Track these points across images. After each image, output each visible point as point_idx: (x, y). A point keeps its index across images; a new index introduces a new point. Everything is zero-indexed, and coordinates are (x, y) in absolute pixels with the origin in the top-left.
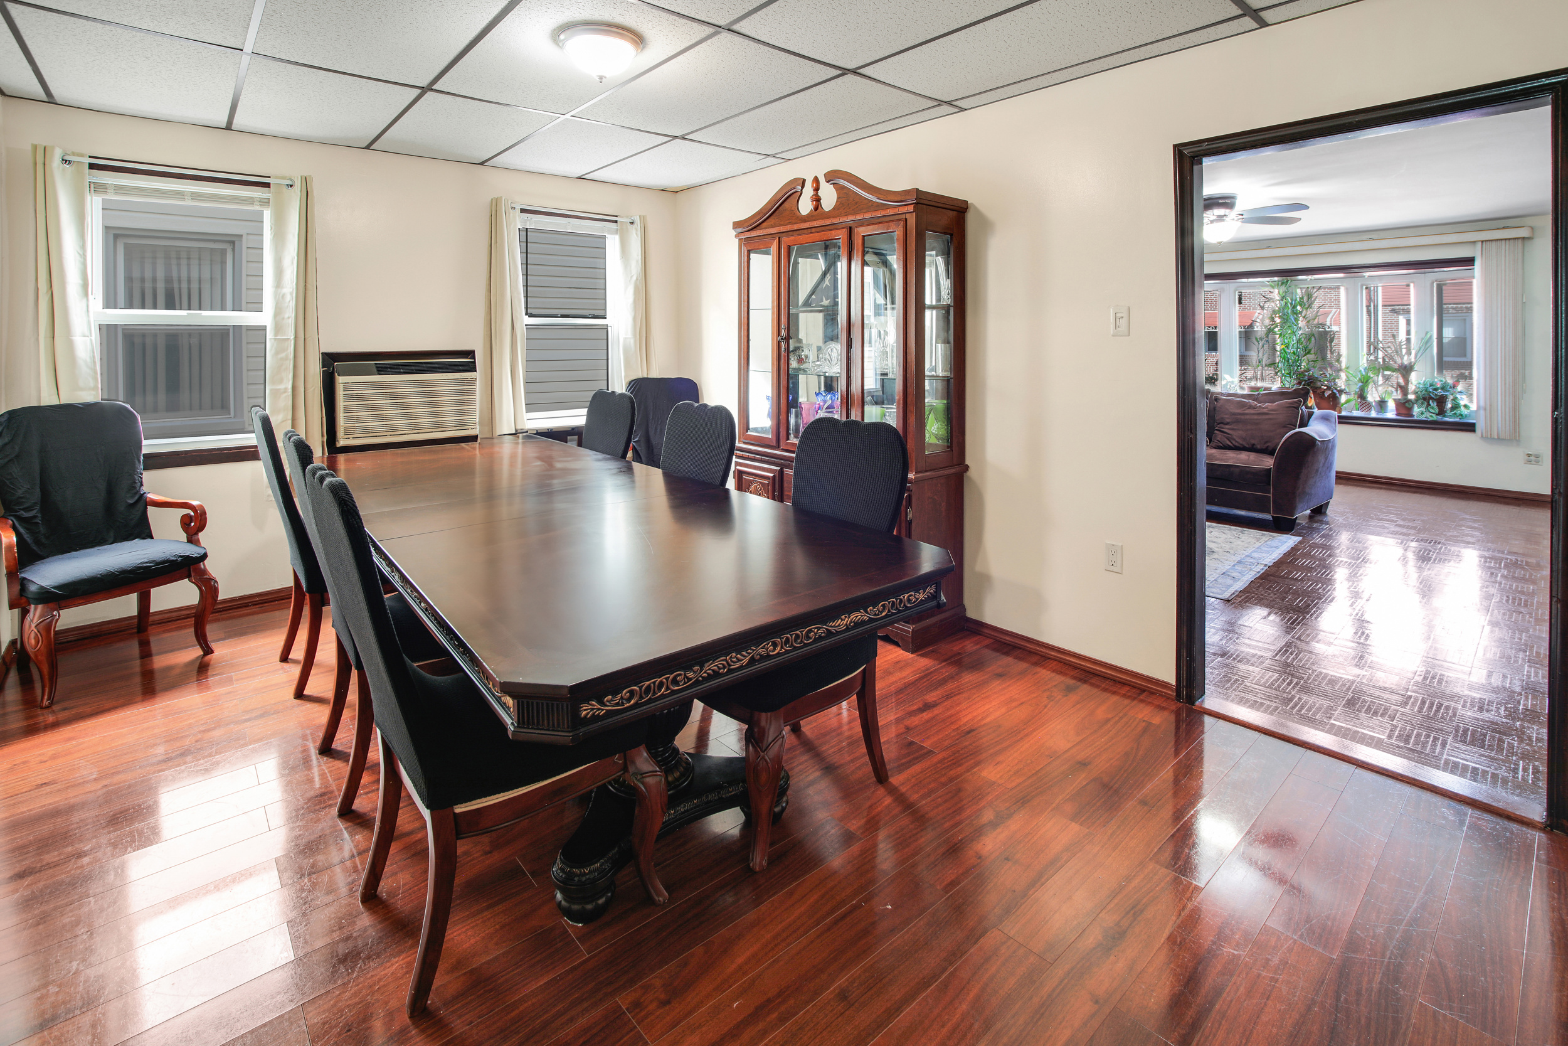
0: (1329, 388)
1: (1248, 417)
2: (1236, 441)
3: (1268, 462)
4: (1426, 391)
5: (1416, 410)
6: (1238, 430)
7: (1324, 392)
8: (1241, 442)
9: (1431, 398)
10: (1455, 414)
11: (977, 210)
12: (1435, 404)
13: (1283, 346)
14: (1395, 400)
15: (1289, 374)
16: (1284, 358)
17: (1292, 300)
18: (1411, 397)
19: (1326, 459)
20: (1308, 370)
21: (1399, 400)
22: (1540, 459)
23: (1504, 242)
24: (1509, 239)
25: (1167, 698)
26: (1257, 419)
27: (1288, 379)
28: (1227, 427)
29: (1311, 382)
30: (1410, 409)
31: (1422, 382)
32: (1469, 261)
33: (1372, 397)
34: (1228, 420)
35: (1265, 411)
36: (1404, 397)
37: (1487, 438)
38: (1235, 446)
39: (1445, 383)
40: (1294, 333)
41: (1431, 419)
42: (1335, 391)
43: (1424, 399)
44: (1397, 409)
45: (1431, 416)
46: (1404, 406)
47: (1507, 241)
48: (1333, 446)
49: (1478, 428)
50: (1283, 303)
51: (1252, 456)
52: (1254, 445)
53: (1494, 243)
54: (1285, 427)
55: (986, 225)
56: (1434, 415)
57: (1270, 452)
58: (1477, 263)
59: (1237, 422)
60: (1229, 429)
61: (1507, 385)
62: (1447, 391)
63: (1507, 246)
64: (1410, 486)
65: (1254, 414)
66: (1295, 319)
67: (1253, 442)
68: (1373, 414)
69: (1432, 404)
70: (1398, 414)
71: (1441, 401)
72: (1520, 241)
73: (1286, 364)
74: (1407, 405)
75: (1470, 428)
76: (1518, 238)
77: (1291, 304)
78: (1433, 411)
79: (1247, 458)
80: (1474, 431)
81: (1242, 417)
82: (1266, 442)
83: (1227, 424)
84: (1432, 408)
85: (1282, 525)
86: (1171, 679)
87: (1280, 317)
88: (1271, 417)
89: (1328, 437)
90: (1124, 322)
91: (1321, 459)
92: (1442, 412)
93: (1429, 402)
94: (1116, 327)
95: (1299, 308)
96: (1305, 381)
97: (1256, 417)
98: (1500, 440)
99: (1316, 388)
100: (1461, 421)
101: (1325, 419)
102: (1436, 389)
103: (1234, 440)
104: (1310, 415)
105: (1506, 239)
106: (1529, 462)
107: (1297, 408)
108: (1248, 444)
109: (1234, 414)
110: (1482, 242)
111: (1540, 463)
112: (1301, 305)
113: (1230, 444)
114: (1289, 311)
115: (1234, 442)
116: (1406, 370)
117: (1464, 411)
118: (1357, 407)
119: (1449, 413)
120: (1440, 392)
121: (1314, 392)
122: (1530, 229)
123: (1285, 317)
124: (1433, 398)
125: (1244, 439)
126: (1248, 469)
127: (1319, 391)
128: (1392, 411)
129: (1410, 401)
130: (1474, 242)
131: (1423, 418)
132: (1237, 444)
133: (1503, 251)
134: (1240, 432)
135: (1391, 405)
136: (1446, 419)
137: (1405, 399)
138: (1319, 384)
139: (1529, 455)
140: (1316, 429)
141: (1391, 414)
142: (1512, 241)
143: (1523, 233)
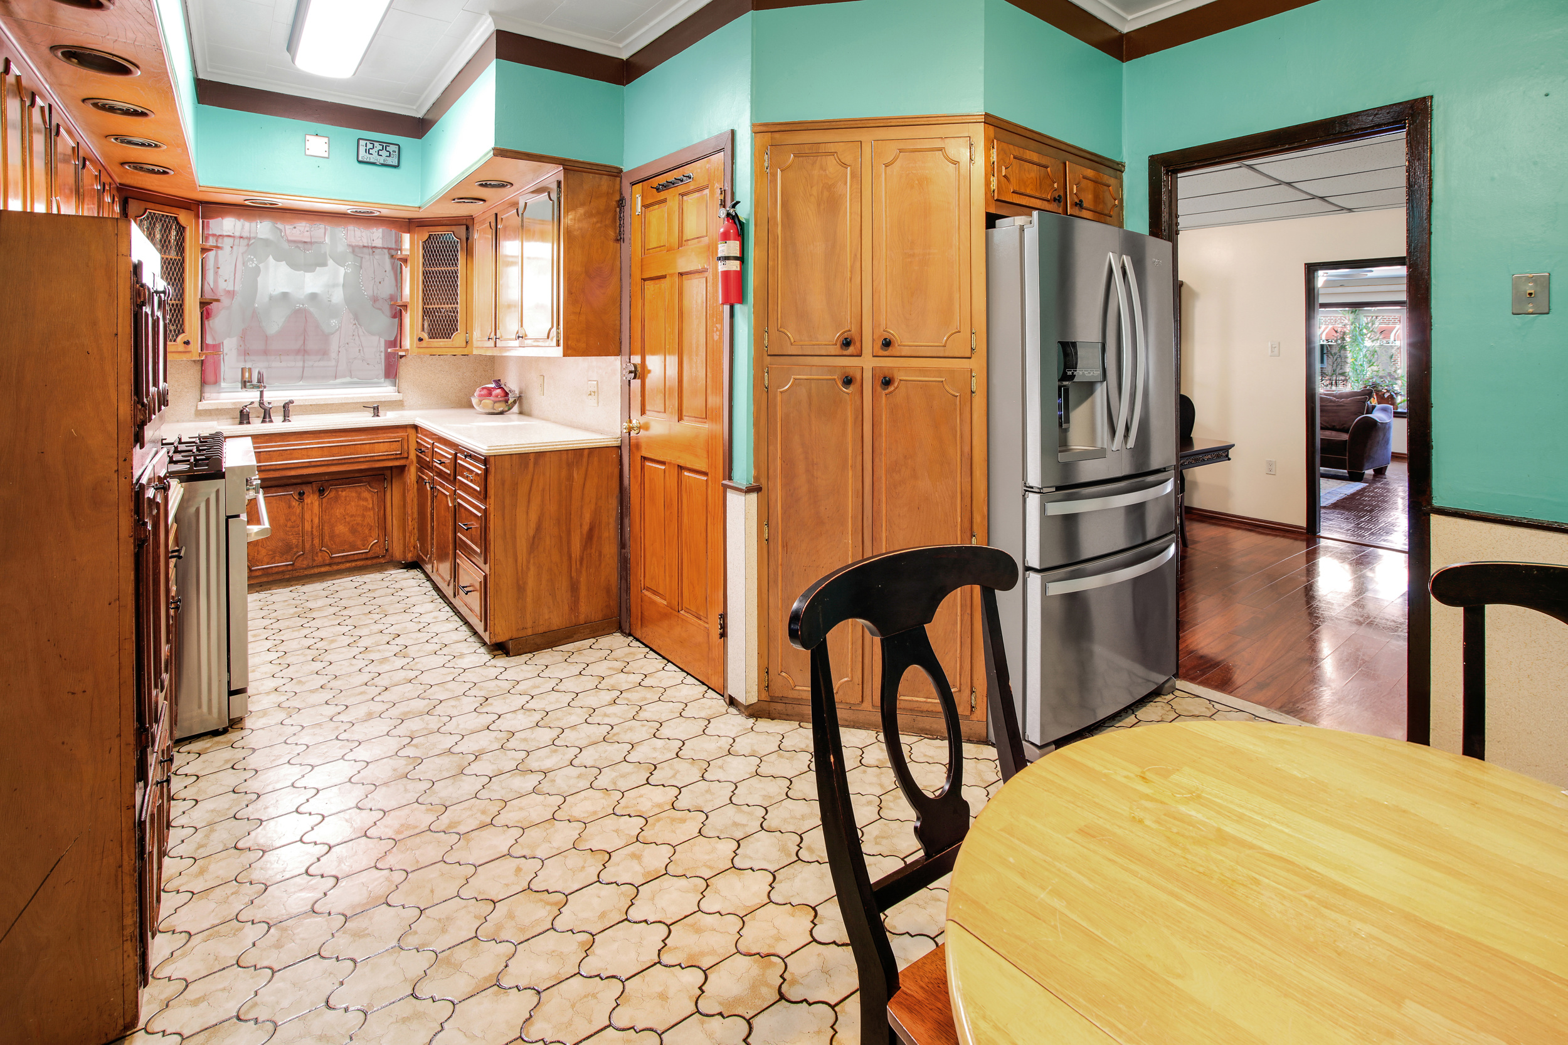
0: (1388, 391)
1: (1330, 408)
3: (1345, 437)
11: (1188, 287)
13: (1353, 360)
15: (1357, 380)
16: (1353, 369)
17: (1359, 325)
19: (1384, 435)
20: (1372, 378)
25: (1302, 533)
27: (1357, 384)
29: (1374, 387)
35: (1342, 404)
40: (1361, 350)
42: (1392, 394)
48: (1390, 428)
50: (1353, 327)
51: (1334, 433)
52: (1338, 426)
54: (1355, 414)
55: (1193, 294)
57: (1346, 431)
65: (1333, 406)
66: (1362, 339)
67: (1333, 424)
73: (1355, 373)
77: (1359, 328)
81: (1326, 408)
82: (1342, 424)
85: (1355, 477)
86: (1304, 525)
87: (1350, 338)
88: (1345, 408)
89: (1386, 421)
90: (1276, 349)
91: (1381, 434)
94: (1272, 352)
95: (1365, 331)
96: (1370, 386)
97: (1335, 408)
99: (1379, 391)
101: (1384, 410)
104: (1374, 407)
107: (1364, 402)
112: (1366, 329)
114: (1357, 333)
121: (1376, 394)
123: (1354, 338)
125: (1327, 423)
126: (1331, 440)
127: (1380, 393)
138: (1380, 388)
140: (1378, 416)
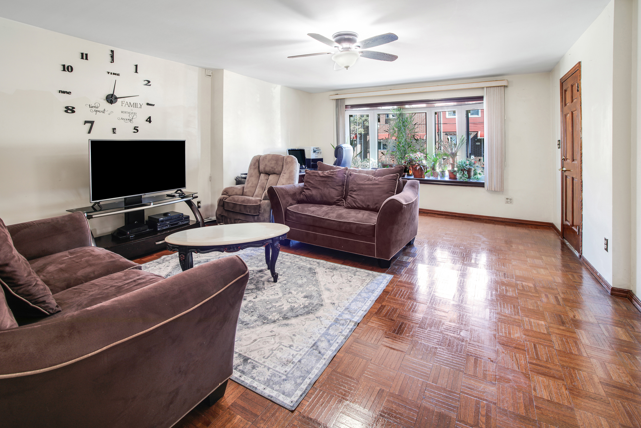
0: (419, 165)
1: (366, 186)
2: (359, 203)
3: (374, 219)
4: (462, 166)
5: (458, 176)
6: (361, 195)
7: (416, 167)
8: (361, 204)
9: (465, 170)
10: (475, 178)
12: (467, 172)
14: (448, 171)
15: (401, 158)
16: (399, 149)
17: (402, 119)
18: (456, 169)
19: (411, 215)
20: (409, 156)
21: (450, 171)
22: (512, 201)
23: (496, 88)
24: (498, 86)
26: (371, 188)
28: (355, 193)
29: (411, 162)
30: (455, 176)
31: (460, 161)
32: (481, 98)
33: (438, 170)
34: (355, 189)
36: (453, 169)
37: (489, 190)
38: (358, 206)
39: (470, 162)
40: (403, 136)
41: (465, 181)
42: (421, 166)
43: (462, 170)
44: (450, 176)
45: (465, 179)
46: (453, 174)
47: (498, 88)
48: (416, 205)
49: (486, 185)
52: (368, 206)
53: (492, 88)
54: (388, 193)
56: (466, 179)
57: (375, 210)
58: (485, 99)
59: (360, 189)
60: (355, 195)
61: (498, 163)
62: (472, 166)
63: (498, 90)
64: (456, 216)
65: (370, 184)
66: (404, 129)
67: (368, 203)
68: (439, 179)
69: (465, 173)
70: (450, 178)
71: (469, 171)
72: (503, 87)
73: (400, 152)
74: (454, 173)
75: (482, 185)
76: (502, 86)
77: (402, 121)
78: (466, 177)
79: (362, 216)
80: (483, 186)
81: (363, 186)
82: (376, 204)
83: (355, 191)
84: (465, 175)
87: (397, 128)
88: (380, 186)
89: (412, 200)
91: (408, 216)
92: (469, 177)
93: (464, 172)
96: (408, 161)
97: (371, 186)
98: (495, 192)
99: (413, 165)
100: (478, 181)
101: (413, 185)
102: (466, 165)
103: (357, 202)
104: (404, 183)
105: (497, 86)
106: (507, 202)
107: (397, 180)
108: (365, 205)
109: (359, 184)
110: (487, 87)
111: (512, 203)
113: (355, 205)
114: (401, 125)
115: (357, 204)
116: (454, 155)
117: (479, 176)
118: (432, 174)
119: (472, 177)
120: (468, 167)
121: (412, 167)
122: (507, 81)
123: (399, 128)
124: (466, 170)
125: (363, 202)
126: (361, 226)
127: (414, 167)
128: (447, 176)
129: (455, 171)
130: (483, 88)
131: (461, 180)
132: (359, 205)
133: (496, 93)
134: (361, 197)
135: (447, 173)
136: (471, 181)
137: (453, 170)
138: (414, 163)
139: (507, 199)
140: (406, 194)
141: (447, 179)
142: (499, 88)
143: (504, 83)
